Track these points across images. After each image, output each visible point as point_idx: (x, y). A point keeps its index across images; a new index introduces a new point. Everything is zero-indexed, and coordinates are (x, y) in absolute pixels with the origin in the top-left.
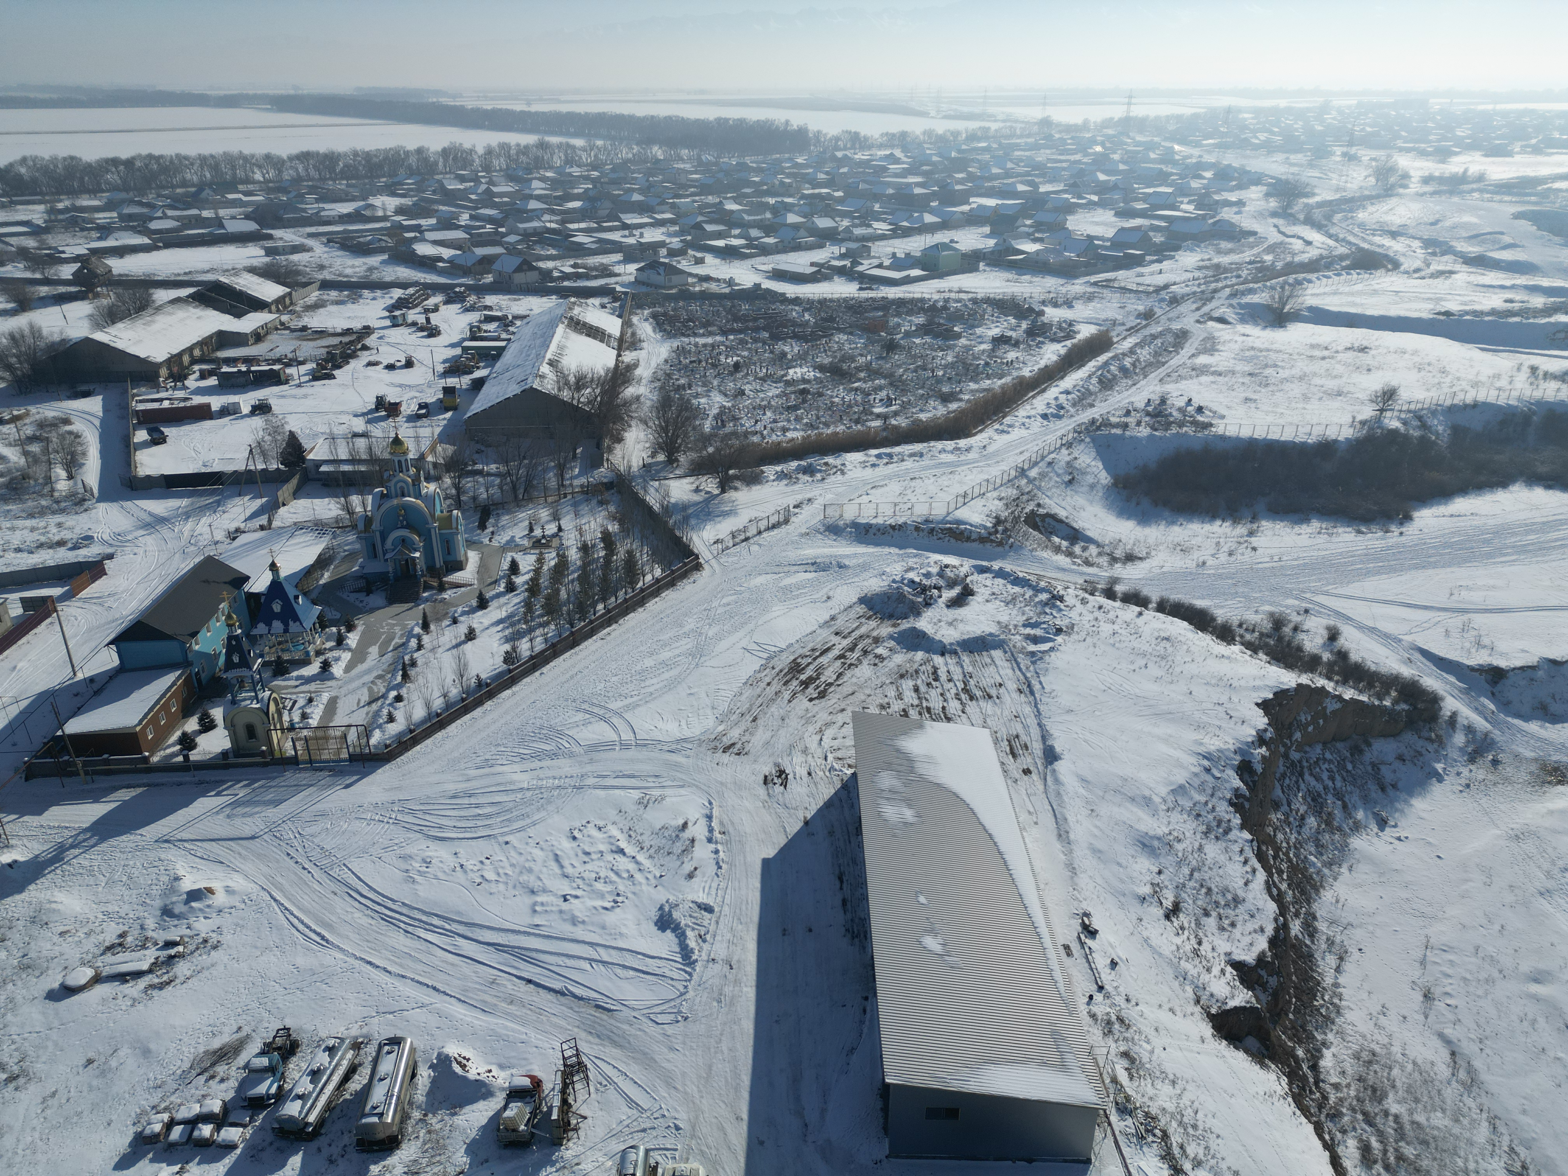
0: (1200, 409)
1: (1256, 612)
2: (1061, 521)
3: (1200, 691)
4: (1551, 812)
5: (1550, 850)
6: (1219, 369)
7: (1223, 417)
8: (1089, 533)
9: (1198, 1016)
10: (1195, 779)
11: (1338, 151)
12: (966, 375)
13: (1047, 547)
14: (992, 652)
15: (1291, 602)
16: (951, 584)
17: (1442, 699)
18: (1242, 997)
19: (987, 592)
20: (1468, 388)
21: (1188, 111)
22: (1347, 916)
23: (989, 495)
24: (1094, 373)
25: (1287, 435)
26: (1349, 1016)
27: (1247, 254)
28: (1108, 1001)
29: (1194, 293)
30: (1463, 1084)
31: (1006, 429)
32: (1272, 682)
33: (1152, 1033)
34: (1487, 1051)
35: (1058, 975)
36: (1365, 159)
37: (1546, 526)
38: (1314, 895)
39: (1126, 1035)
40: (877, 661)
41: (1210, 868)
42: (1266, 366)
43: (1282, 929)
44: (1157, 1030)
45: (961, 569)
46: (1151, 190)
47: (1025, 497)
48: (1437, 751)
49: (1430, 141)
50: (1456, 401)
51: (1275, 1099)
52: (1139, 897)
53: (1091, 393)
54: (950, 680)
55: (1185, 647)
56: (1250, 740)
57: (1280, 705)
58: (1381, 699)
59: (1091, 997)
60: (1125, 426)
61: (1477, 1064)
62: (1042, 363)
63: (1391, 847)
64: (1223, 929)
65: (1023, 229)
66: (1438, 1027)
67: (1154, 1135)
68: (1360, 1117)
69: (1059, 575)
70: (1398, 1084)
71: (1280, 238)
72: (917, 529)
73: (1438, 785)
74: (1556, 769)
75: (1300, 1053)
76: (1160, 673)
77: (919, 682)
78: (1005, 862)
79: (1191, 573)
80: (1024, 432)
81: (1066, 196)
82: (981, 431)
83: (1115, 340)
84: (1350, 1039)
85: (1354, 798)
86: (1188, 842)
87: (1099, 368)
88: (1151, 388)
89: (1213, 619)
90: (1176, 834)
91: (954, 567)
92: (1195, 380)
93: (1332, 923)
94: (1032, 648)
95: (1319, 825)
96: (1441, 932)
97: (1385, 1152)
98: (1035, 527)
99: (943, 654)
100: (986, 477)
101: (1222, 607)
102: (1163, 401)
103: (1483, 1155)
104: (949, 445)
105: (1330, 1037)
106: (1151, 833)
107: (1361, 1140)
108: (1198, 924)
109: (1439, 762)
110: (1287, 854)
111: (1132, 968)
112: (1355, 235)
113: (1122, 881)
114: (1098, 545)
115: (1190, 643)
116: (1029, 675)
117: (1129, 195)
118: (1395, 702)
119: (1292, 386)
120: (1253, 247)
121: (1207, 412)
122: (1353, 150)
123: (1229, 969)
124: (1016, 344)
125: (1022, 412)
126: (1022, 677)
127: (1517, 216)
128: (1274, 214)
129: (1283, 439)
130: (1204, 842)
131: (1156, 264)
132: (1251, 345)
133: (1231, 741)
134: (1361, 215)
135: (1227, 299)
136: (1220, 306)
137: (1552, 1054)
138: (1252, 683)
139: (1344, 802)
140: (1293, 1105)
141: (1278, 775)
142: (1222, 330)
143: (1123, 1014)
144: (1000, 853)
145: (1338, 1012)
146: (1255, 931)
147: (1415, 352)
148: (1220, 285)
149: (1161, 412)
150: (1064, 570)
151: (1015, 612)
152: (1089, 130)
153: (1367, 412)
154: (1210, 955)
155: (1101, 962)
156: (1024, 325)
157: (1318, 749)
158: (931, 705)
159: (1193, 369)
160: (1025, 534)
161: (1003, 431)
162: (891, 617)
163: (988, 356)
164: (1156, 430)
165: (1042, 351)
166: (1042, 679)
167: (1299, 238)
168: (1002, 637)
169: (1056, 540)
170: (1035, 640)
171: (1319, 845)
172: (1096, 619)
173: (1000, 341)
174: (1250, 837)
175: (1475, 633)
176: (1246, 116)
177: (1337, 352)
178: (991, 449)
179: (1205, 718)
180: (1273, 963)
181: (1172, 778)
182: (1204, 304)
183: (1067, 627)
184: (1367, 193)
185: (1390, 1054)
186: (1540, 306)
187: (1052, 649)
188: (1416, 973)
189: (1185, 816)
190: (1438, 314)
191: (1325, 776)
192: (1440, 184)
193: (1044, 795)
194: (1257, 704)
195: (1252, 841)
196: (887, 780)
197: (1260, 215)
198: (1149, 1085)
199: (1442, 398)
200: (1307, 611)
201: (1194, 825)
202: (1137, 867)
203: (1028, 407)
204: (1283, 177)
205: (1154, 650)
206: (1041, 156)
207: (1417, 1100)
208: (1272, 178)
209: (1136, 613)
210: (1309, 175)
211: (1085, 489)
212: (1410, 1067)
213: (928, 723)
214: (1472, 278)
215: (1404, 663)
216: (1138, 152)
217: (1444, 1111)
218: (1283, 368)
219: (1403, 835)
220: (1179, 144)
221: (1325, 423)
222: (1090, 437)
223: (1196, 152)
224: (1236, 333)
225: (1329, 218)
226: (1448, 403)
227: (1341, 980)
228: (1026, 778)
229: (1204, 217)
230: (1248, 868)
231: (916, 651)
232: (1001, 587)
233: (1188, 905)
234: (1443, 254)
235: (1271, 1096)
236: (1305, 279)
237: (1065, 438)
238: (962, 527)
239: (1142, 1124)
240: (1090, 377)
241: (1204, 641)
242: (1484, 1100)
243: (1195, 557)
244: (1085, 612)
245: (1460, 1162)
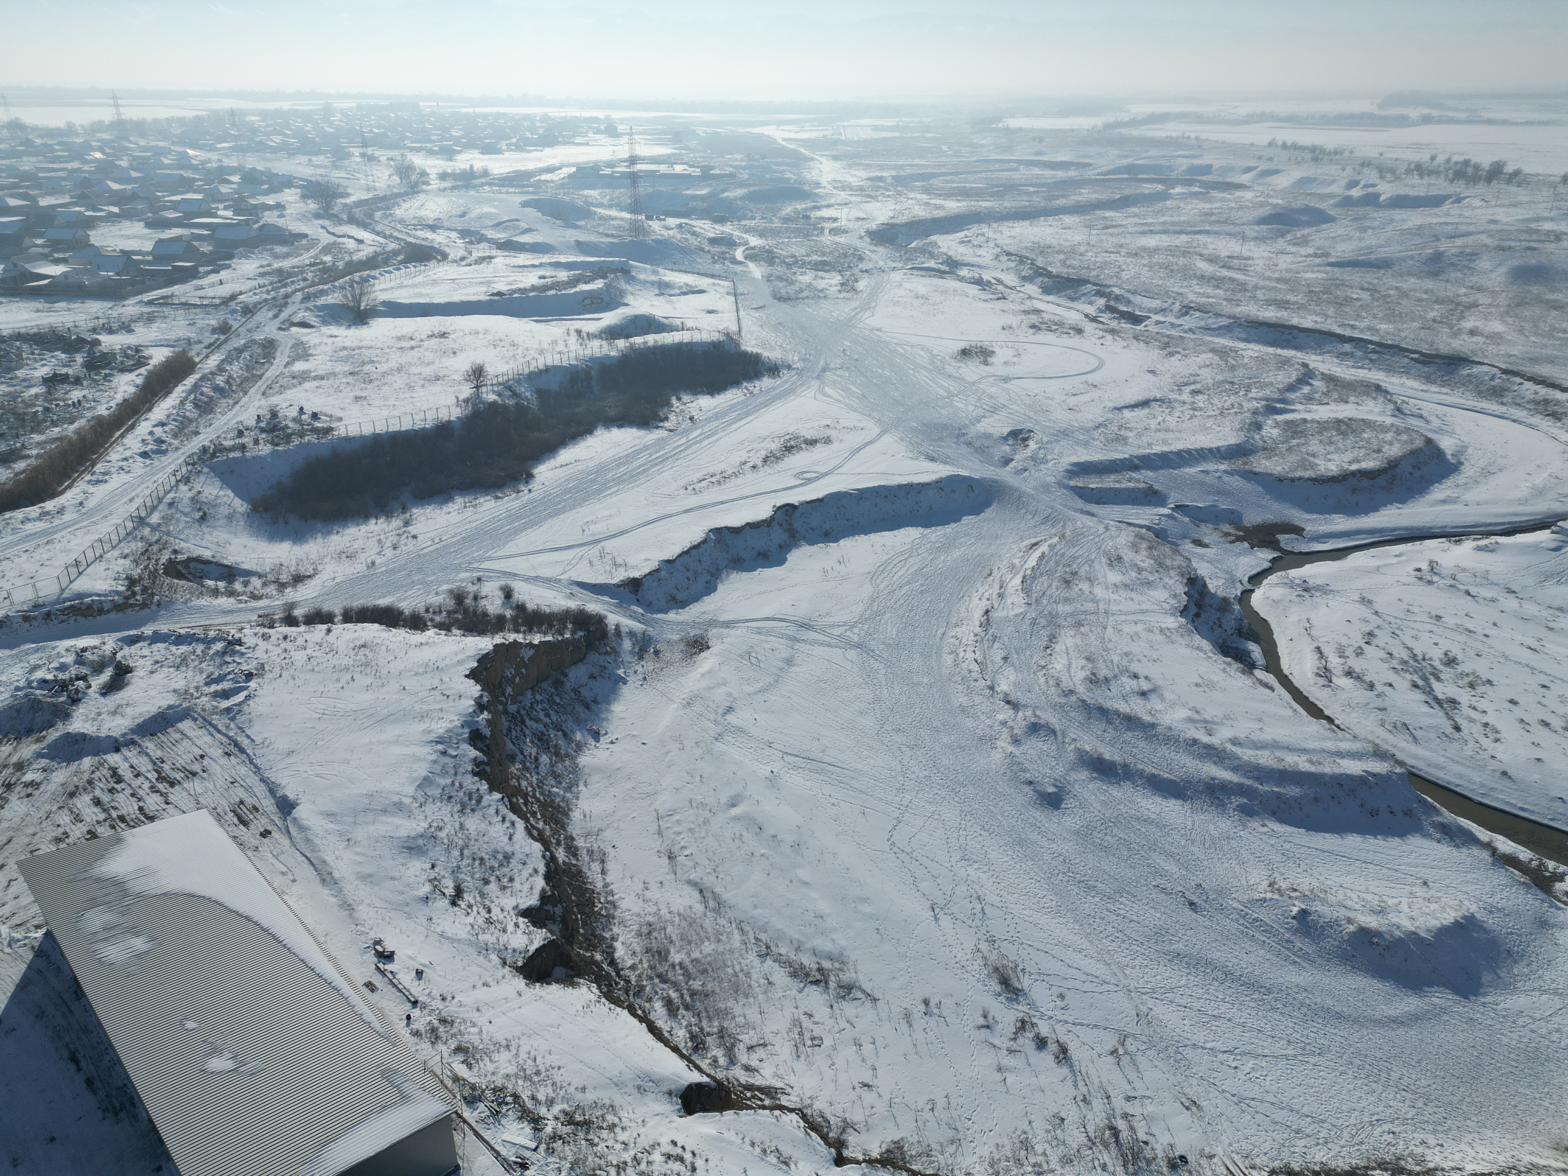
0: (315, 416)
1: (437, 594)
2: (208, 562)
3: (412, 684)
4: (703, 675)
5: (711, 704)
6: (320, 373)
7: (340, 419)
8: (245, 566)
9: (509, 976)
10: (436, 766)
11: (357, 152)
12: (23, 427)
13: (202, 593)
14: (179, 725)
15: (463, 575)
16: (98, 668)
17: (605, 617)
18: (539, 938)
19: (148, 663)
20: (537, 356)
21: (189, 114)
22: (596, 825)
23: (108, 555)
24: (186, 399)
25: (406, 425)
26: (623, 905)
27: (305, 256)
28: (426, 1012)
29: (266, 300)
30: (714, 910)
31: (101, 478)
32: (472, 653)
33: (474, 1015)
34: (721, 876)
35: (369, 1016)
36: (383, 159)
37: (630, 458)
38: (566, 820)
39: (452, 1031)
40: (30, 790)
41: (476, 840)
42: (363, 363)
43: (551, 861)
44: (478, 1010)
45: (104, 648)
46: (178, 198)
47: (155, 548)
48: (615, 661)
49: (433, 142)
50: (532, 369)
51: (592, 1007)
52: (422, 899)
53: (190, 421)
54: (137, 775)
55: (384, 648)
56: (471, 710)
57: (486, 669)
58: (562, 634)
59: (409, 1017)
60: (243, 447)
61: (717, 890)
62: (119, 398)
63: (608, 752)
64: (503, 888)
65: (34, 250)
66: (685, 877)
67: (507, 1104)
68: (657, 981)
69: (228, 619)
70: (674, 938)
71: (332, 239)
72: (26, 619)
73: (624, 687)
74: (696, 642)
75: (598, 957)
76: (368, 681)
77: (98, 793)
78: (274, 936)
79: (364, 576)
80: (125, 477)
81: (77, 209)
82: (69, 487)
83: (197, 359)
84: (629, 923)
85: (570, 725)
86: (449, 826)
87: (189, 393)
88: (256, 404)
89: (401, 613)
90: (435, 824)
91: (95, 647)
92: (299, 388)
93: (587, 835)
94: (225, 704)
95: (551, 760)
96: (664, 802)
97: (682, 996)
98: (180, 576)
99: (117, 750)
100: (97, 537)
101: (405, 599)
102: (274, 414)
103: (741, 955)
104: (33, 511)
105: (616, 930)
106: (413, 834)
107: (663, 998)
108: (482, 895)
109: (619, 668)
110: (534, 796)
111: (438, 968)
112: (400, 231)
113: (401, 893)
114: (260, 576)
115: (388, 643)
116: (231, 734)
117: (155, 205)
118: (573, 633)
119: (395, 378)
120: (308, 250)
121: (323, 418)
122: (369, 151)
123: (521, 920)
124: (78, 381)
125: (115, 455)
126: (224, 739)
127: (525, 204)
128: (317, 216)
129: (403, 429)
130: (462, 819)
131: (213, 275)
132: (342, 345)
133: (456, 718)
134: (399, 212)
135: (301, 302)
136: (296, 310)
137: (758, 854)
138: (456, 659)
139: (563, 731)
140: (607, 1002)
141: (505, 731)
142: (309, 334)
143: (444, 1014)
144: (265, 930)
145: (615, 907)
146: (531, 875)
147: (486, 332)
148: (289, 290)
149: (275, 426)
150: (231, 612)
151: (190, 673)
152: (77, 135)
153: (466, 391)
154: (501, 917)
155: (406, 979)
156: (79, 359)
157: (529, 694)
158: (124, 812)
159: (294, 378)
160: (170, 587)
161: (98, 482)
162: (29, 732)
163: (46, 400)
164: (277, 445)
165: (113, 384)
166: (248, 732)
167: (350, 237)
168: (185, 705)
169: (210, 583)
170: (226, 695)
171: (557, 776)
172: (286, 650)
173: (53, 381)
174: (499, 796)
175: (610, 557)
176: (253, 118)
177: (422, 341)
178: (90, 504)
179: (425, 707)
180: (553, 894)
181: (415, 775)
182: (280, 311)
183: (257, 669)
184: (396, 191)
185: (660, 918)
186: (565, 279)
187: (248, 697)
188: (657, 844)
189: (439, 804)
190: (493, 295)
191: (542, 715)
192: (455, 180)
193: (293, 849)
194: (467, 676)
195: (503, 798)
196: (96, 919)
197: (303, 217)
198: (488, 1063)
199: (520, 367)
200: (479, 579)
201: (449, 808)
202: (410, 872)
203: (120, 448)
204: (313, 179)
205: (355, 661)
206: (27, 164)
207: (690, 943)
208: (302, 180)
209: (324, 632)
210: (336, 176)
211: (222, 522)
212: (677, 919)
213: (128, 834)
214: (508, 261)
215: (569, 598)
216: (149, 158)
217: (708, 939)
218: (380, 362)
219: (613, 738)
220: (192, 148)
221: (435, 407)
222: (207, 466)
223: (214, 156)
224: (323, 335)
225: (370, 216)
226: (526, 371)
227: (609, 879)
228: (266, 841)
229: (247, 222)
230: (507, 824)
231: (80, 758)
232: (163, 652)
233: (469, 883)
234: (479, 241)
235: (588, 1006)
236: (369, 276)
237: (179, 473)
238: (88, 600)
239: (492, 1102)
240: (182, 403)
241: (400, 636)
242: (731, 914)
243: (363, 560)
244: (270, 648)
245: (730, 971)
